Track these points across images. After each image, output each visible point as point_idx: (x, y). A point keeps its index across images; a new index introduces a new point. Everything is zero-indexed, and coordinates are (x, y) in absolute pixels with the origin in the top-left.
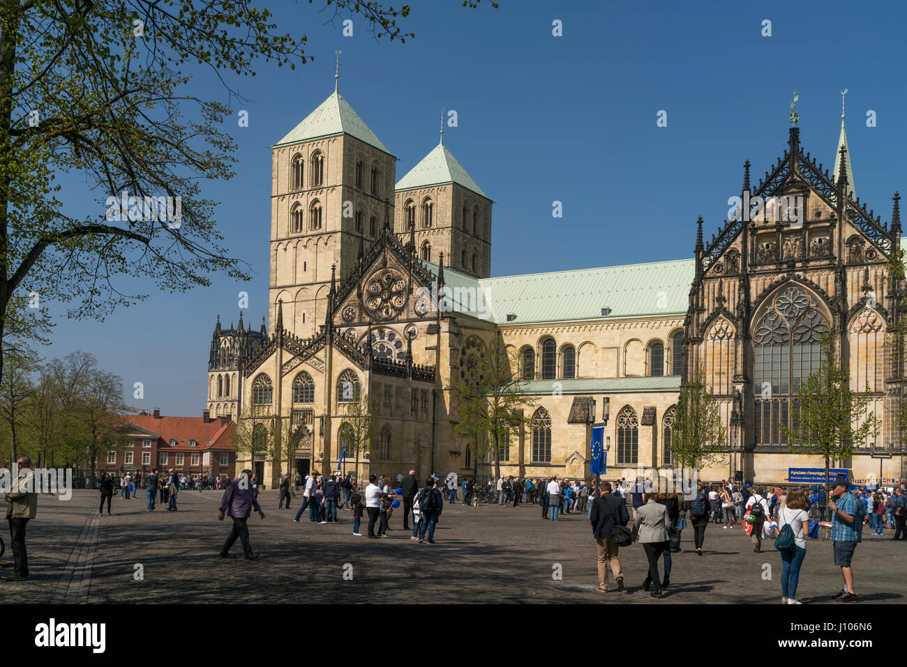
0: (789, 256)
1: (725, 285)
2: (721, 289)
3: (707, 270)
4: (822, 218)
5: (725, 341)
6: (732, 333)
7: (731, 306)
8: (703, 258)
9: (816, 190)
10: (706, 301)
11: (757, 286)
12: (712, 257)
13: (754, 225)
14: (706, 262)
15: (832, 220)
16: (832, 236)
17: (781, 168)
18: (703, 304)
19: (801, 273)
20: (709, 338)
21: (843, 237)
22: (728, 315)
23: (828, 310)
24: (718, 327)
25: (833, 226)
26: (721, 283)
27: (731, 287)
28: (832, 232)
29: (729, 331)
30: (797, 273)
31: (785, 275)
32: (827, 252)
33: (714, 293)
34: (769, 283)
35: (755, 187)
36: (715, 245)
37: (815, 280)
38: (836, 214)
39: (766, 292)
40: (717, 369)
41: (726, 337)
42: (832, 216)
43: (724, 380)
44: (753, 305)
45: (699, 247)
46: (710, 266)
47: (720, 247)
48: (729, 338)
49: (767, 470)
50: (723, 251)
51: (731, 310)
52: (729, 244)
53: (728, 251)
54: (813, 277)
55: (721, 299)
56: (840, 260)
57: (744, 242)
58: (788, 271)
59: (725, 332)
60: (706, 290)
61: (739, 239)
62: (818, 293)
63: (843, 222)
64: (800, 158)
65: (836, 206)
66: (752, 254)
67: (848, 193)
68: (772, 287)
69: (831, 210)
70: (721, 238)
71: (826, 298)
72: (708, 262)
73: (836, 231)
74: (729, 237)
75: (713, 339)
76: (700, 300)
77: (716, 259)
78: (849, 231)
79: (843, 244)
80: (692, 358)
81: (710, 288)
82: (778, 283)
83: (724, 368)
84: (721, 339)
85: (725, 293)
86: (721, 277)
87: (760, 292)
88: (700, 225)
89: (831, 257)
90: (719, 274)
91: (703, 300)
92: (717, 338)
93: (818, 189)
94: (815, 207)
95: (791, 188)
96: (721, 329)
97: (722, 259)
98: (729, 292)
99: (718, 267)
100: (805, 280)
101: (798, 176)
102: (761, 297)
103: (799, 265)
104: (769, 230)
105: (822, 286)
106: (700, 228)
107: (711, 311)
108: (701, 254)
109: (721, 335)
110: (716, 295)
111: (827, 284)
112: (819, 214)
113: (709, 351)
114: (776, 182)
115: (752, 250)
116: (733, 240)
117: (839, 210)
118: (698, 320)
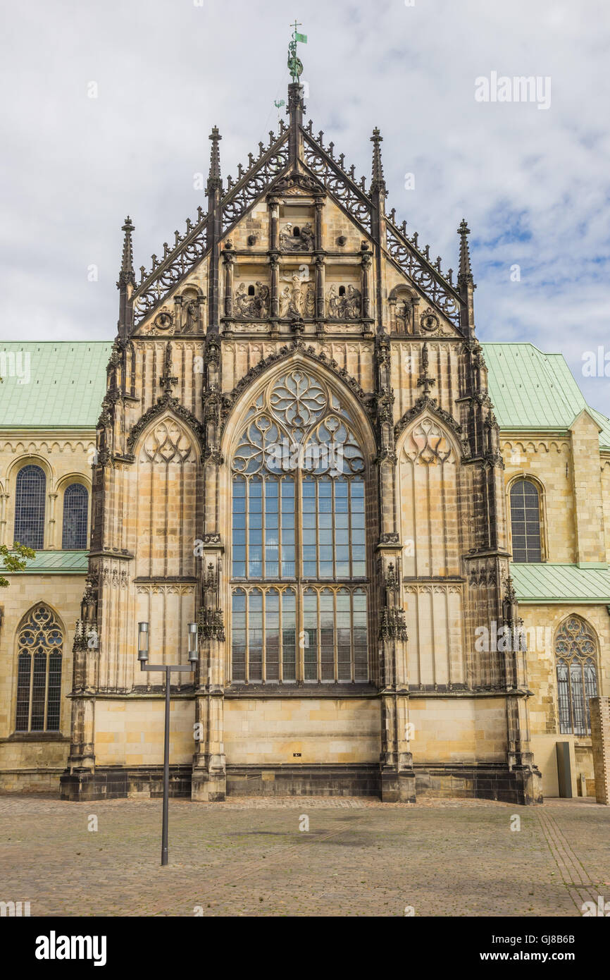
0: (291, 312)
1: (176, 355)
2: (167, 364)
3: (141, 323)
4: (348, 248)
5: (175, 465)
6: (189, 451)
7: (186, 396)
8: (133, 298)
9: (335, 198)
10: (138, 382)
11: (235, 360)
12: (151, 299)
13: (228, 246)
14: (139, 306)
15: (362, 253)
16: (365, 283)
17: (274, 152)
18: (133, 389)
19: (315, 345)
20: (144, 458)
21: (383, 287)
22: (181, 413)
23: (363, 417)
24: (161, 437)
25: (364, 265)
26: (168, 351)
27: (187, 358)
28: (365, 276)
29: (183, 445)
30: (308, 344)
31: (288, 344)
32: (356, 311)
33: (154, 369)
34: (258, 359)
35: (229, 178)
36: (157, 276)
37: (338, 358)
38: (369, 244)
39: (253, 374)
40: (158, 522)
41: (176, 459)
42: (364, 248)
43: (173, 545)
44: (229, 397)
45: (126, 278)
46: (147, 314)
47: (168, 282)
48: (183, 460)
49: (260, 736)
50: (172, 288)
51: (188, 404)
52: (182, 277)
53: (182, 288)
54: (336, 353)
55: (167, 381)
56: (380, 328)
57: (212, 276)
58: (294, 339)
59: (175, 448)
60: (139, 361)
61: (203, 269)
62: (344, 382)
63: (383, 260)
64: (308, 139)
65: (369, 230)
66: (226, 301)
67: (388, 212)
68: (263, 366)
69: (362, 238)
70: (168, 264)
71: (358, 395)
72: (143, 307)
73: (371, 272)
74: (182, 264)
75: (151, 459)
76: (128, 379)
77: (158, 303)
78: (392, 279)
79: (384, 300)
80: (113, 496)
81: (148, 356)
82: (274, 359)
83: (174, 522)
84: (167, 460)
85: (175, 371)
86: (169, 338)
87: (241, 374)
88: (128, 235)
89: (363, 319)
90: (165, 333)
91: (133, 380)
92: (158, 459)
93: (338, 196)
94: (334, 228)
95: (292, 186)
96: (168, 440)
97: (170, 305)
98: (183, 369)
99: (165, 317)
100: (322, 356)
101: (306, 169)
102: (244, 384)
103: (309, 329)
104: (258, 260)
105: (351, 373)
106: (128, 240)
107: (148, 405)
108: (130, 289)
109: (168, 454)
110: (159, 373)
111: (359, 370)
112: (341, 241)
113: (145, 485)
114: (266, 175)
115: (227, 292)
116: (191, 271)
117: (375, 237)
118: (123, 418)
